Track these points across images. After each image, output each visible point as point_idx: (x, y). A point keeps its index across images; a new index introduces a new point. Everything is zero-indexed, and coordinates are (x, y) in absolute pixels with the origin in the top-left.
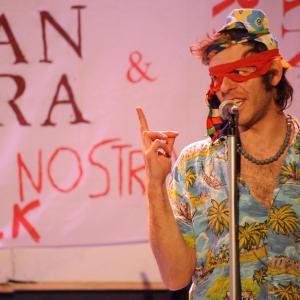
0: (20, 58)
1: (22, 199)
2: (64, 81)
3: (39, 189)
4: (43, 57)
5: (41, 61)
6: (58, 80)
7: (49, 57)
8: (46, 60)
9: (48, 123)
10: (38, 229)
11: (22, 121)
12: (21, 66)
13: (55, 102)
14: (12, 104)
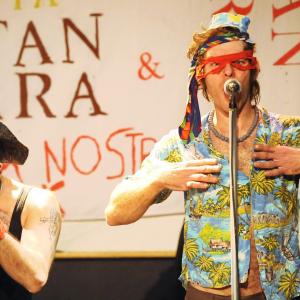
0: (46, 59)
1: (49, 180)
2: (84, 78)
3: (63, 172)
4: (65, 58)
5: (64, 62)
6: (79, 77)
7: (71, 59)
8: (68, 61)
9: (71, 115)
11: (48, 113)
12: (47, 65)
13: (77, 97)
14: (40, 98)
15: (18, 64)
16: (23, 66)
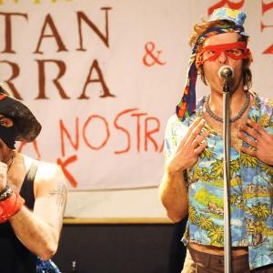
0: (62, 47)
1: (63, 154)
2: (95, 64)
3: (76, 147)
4: (79, 47)
5: (78, 50)
6: (91, 64)
7: (84, 47)
8: (81, 49)
9: (83, 97)
10: (76, 178)
11: (64, 96)
12: (62, 53)
13: (89, 81)
14: (56, 82)
15: (37, 51)
16: (41, 53)
